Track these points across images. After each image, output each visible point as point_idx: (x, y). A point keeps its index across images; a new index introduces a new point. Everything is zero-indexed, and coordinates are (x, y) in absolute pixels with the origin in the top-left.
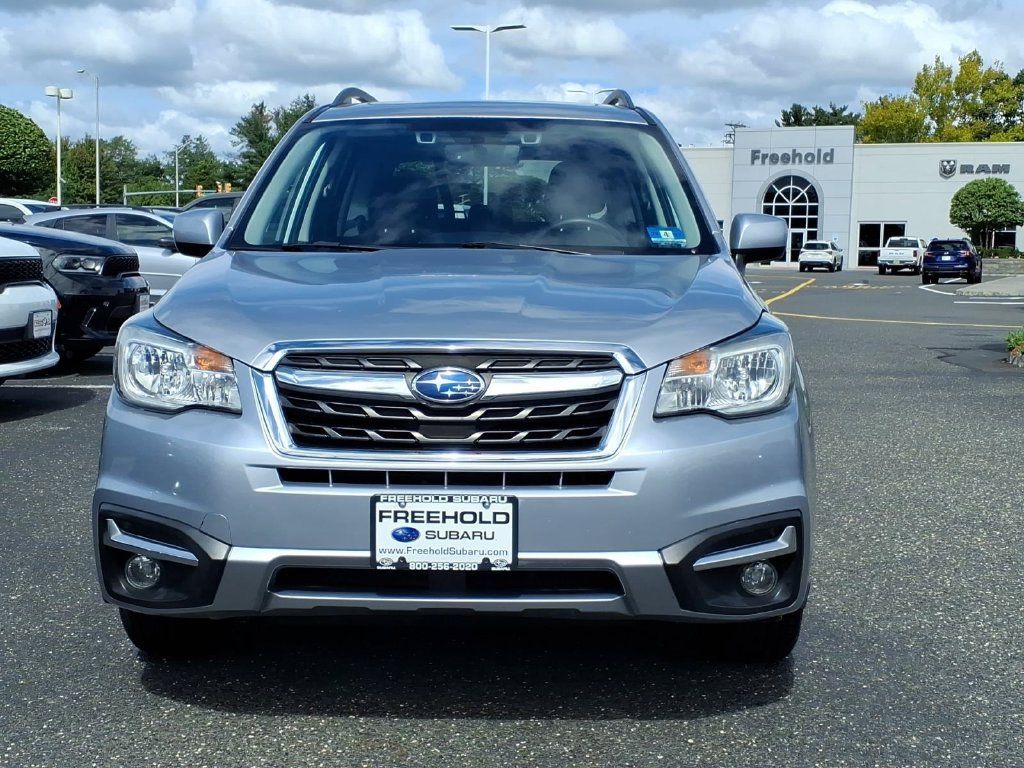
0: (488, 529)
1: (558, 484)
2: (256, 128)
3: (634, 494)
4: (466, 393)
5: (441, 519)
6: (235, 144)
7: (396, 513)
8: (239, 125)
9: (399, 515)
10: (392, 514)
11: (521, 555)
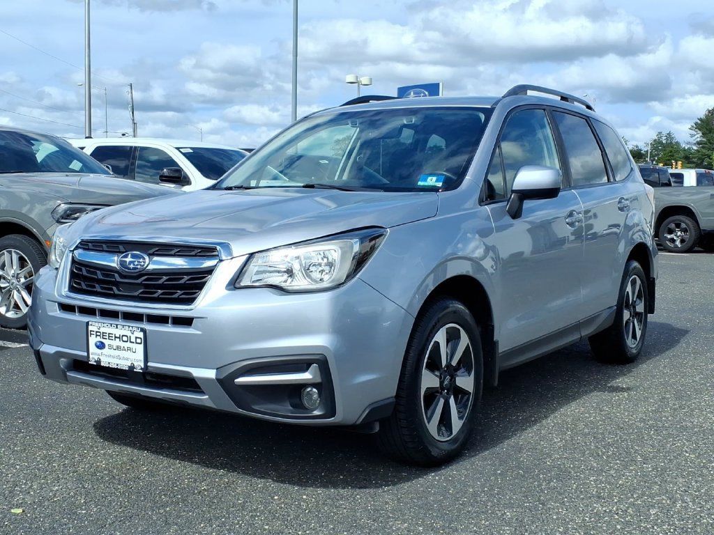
0: (134, 346)
1: (168, 323)
2: (708, 124)
3: (200, 333)
4: (139, 267)
5: (113, 338)
6: (692, 136)
7: (97, 332)
8: (696, 124)
9: (98, 334)
10: (95, 333)
11: (149, 364)
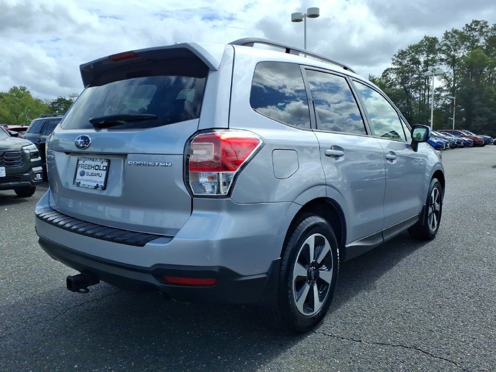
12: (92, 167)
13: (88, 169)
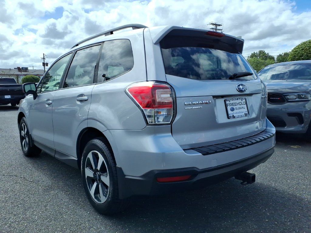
12: (237, 104)
13: (235, 105)
